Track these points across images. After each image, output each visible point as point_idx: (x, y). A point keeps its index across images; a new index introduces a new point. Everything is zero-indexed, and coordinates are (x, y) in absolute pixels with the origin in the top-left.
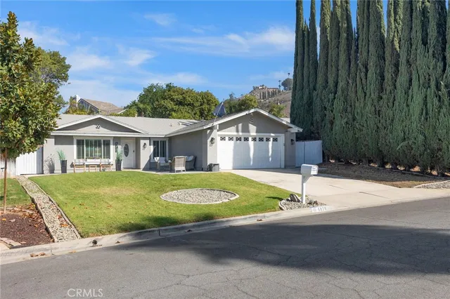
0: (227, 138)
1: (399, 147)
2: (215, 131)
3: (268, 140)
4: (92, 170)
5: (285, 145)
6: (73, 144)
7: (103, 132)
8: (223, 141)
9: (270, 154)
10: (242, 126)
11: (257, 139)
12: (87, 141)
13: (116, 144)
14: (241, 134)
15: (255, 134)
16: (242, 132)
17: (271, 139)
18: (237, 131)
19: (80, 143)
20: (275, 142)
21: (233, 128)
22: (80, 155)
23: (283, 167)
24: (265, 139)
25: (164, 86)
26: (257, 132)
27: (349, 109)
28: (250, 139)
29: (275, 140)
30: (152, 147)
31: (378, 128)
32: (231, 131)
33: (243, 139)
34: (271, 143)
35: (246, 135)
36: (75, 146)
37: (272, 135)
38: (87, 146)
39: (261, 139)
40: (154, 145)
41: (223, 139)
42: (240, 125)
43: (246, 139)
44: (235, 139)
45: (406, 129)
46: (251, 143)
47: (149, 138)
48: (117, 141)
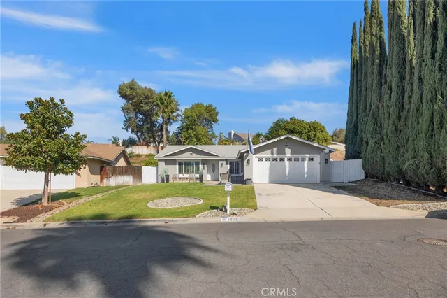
0: (264, 159)
1: (407, 164)
2: (251, 154)
3: (303, 160)
4: (185, 181)
5: (320, 163)
6: (176, 164)
7: (195, 157)
8: (261, 162)
9: (305, 171)
10: (278, 150)
11: (293, 160)
12: (185, 163)
13: (203, 164)
14: (275, 155)
15: (289, 155)
16: (277, 154)
17: (307, 159)
18: (272, 153)
19: (180, 164)
20: (311, 162)
21: (269, 151)
22: (180, 172)
23: (318, 181)
24: (300, 160)
25: (289, 120)
26: (291, 154)
27: (378, 129)
28: (286, 159)
29: (311, 159)
30: (229, 166)
31: (398, 147)
32: (267, 154)
33: (279, 160)
34: (306, 162)
35: (281, 156)
36: (177, 166)
37: (307, 155)
38: (185, 165)
39: (296, 160)
40: (230, 164)
41: (260, 159)
42: (275, 149)
43: (282, 160)
44: (271, 159)
45: (416, 146)
46: (287, 162)
47: (226, 160)
48: (205, 162)
